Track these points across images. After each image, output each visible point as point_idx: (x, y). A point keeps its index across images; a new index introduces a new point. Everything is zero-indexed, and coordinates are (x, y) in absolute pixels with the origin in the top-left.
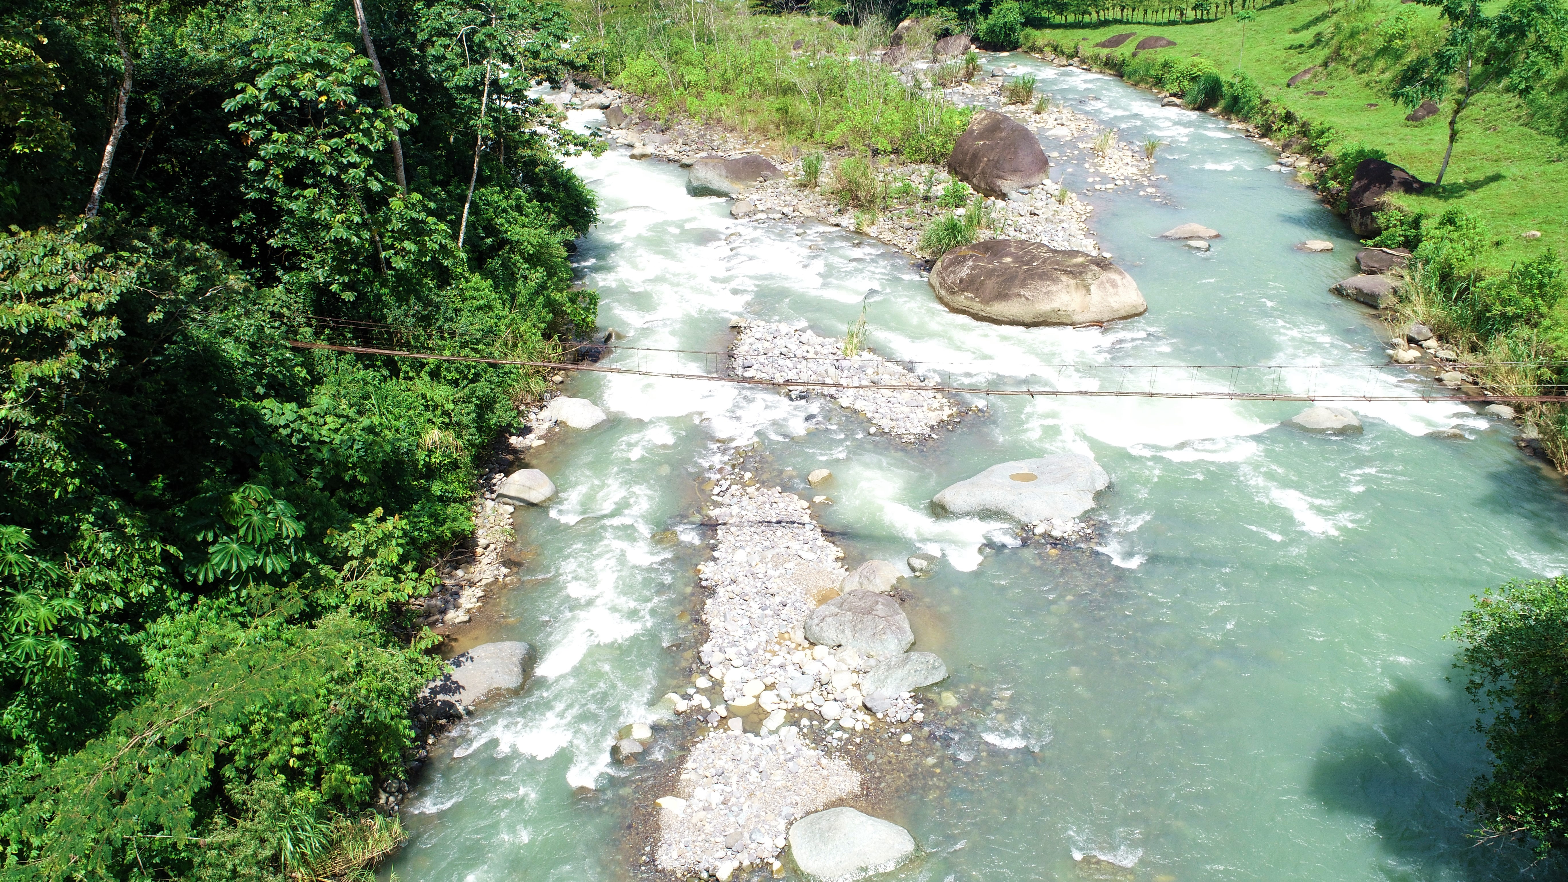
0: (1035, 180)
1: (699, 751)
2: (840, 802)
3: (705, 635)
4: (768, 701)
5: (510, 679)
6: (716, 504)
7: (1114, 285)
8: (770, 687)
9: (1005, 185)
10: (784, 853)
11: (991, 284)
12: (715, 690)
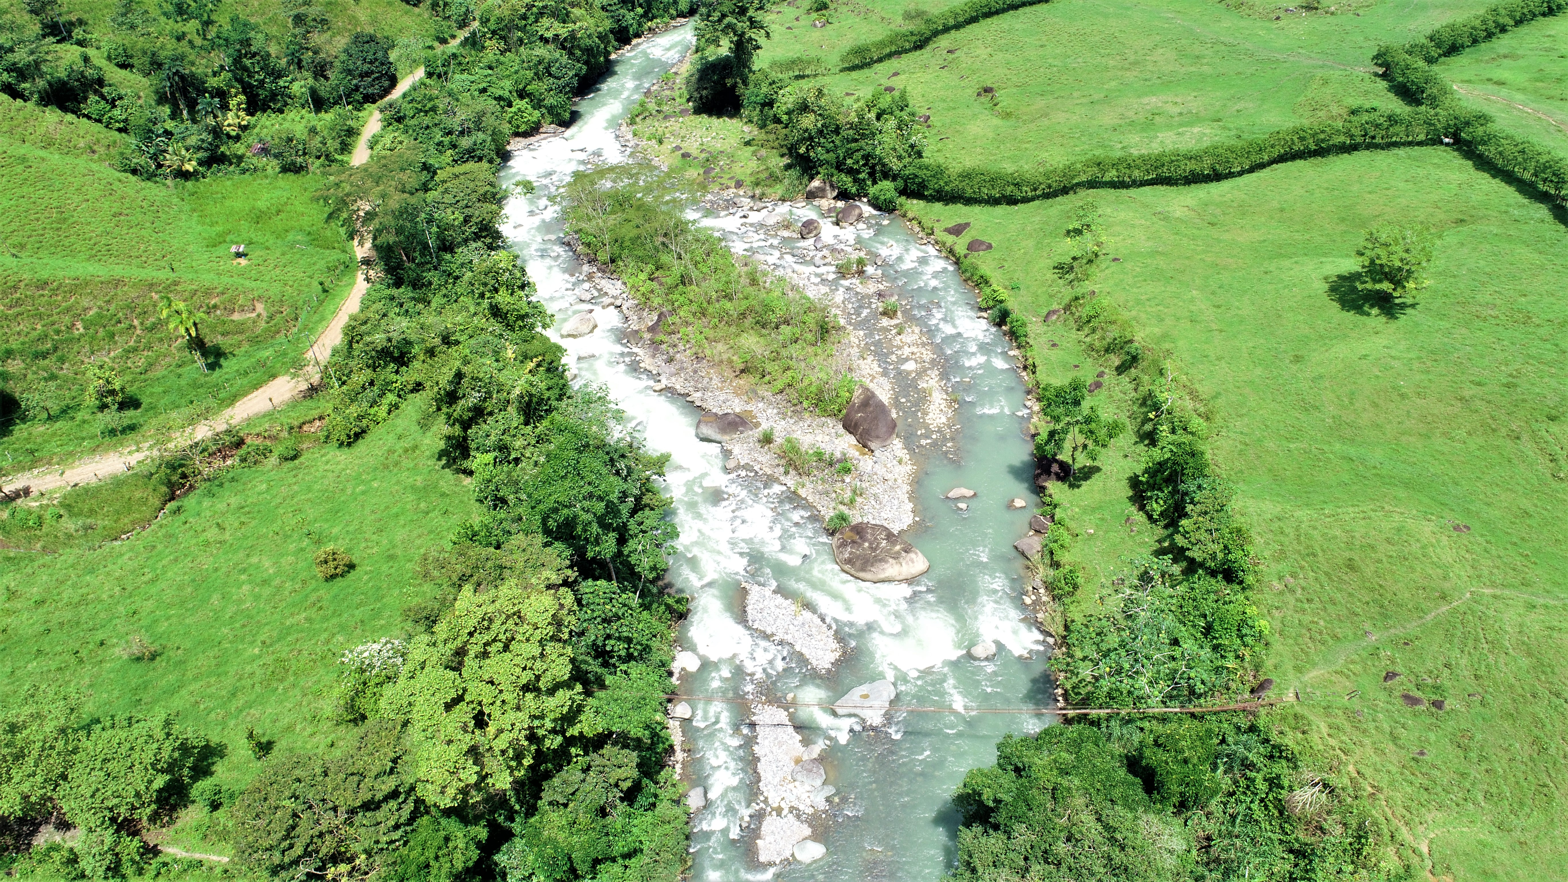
0: (889, 442)
1: (765, 824)
2: (806, 839)
3: (759, 780)
4: (783, 805)
5: (702, 803)
6: (754, 714)
7: (912, 561)
8: (783, 799)
9: (872, 445)
10: (793, 855)
11: (858, 564)
12: (766, 801)
